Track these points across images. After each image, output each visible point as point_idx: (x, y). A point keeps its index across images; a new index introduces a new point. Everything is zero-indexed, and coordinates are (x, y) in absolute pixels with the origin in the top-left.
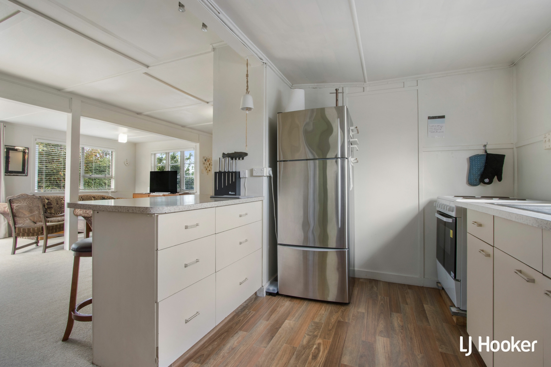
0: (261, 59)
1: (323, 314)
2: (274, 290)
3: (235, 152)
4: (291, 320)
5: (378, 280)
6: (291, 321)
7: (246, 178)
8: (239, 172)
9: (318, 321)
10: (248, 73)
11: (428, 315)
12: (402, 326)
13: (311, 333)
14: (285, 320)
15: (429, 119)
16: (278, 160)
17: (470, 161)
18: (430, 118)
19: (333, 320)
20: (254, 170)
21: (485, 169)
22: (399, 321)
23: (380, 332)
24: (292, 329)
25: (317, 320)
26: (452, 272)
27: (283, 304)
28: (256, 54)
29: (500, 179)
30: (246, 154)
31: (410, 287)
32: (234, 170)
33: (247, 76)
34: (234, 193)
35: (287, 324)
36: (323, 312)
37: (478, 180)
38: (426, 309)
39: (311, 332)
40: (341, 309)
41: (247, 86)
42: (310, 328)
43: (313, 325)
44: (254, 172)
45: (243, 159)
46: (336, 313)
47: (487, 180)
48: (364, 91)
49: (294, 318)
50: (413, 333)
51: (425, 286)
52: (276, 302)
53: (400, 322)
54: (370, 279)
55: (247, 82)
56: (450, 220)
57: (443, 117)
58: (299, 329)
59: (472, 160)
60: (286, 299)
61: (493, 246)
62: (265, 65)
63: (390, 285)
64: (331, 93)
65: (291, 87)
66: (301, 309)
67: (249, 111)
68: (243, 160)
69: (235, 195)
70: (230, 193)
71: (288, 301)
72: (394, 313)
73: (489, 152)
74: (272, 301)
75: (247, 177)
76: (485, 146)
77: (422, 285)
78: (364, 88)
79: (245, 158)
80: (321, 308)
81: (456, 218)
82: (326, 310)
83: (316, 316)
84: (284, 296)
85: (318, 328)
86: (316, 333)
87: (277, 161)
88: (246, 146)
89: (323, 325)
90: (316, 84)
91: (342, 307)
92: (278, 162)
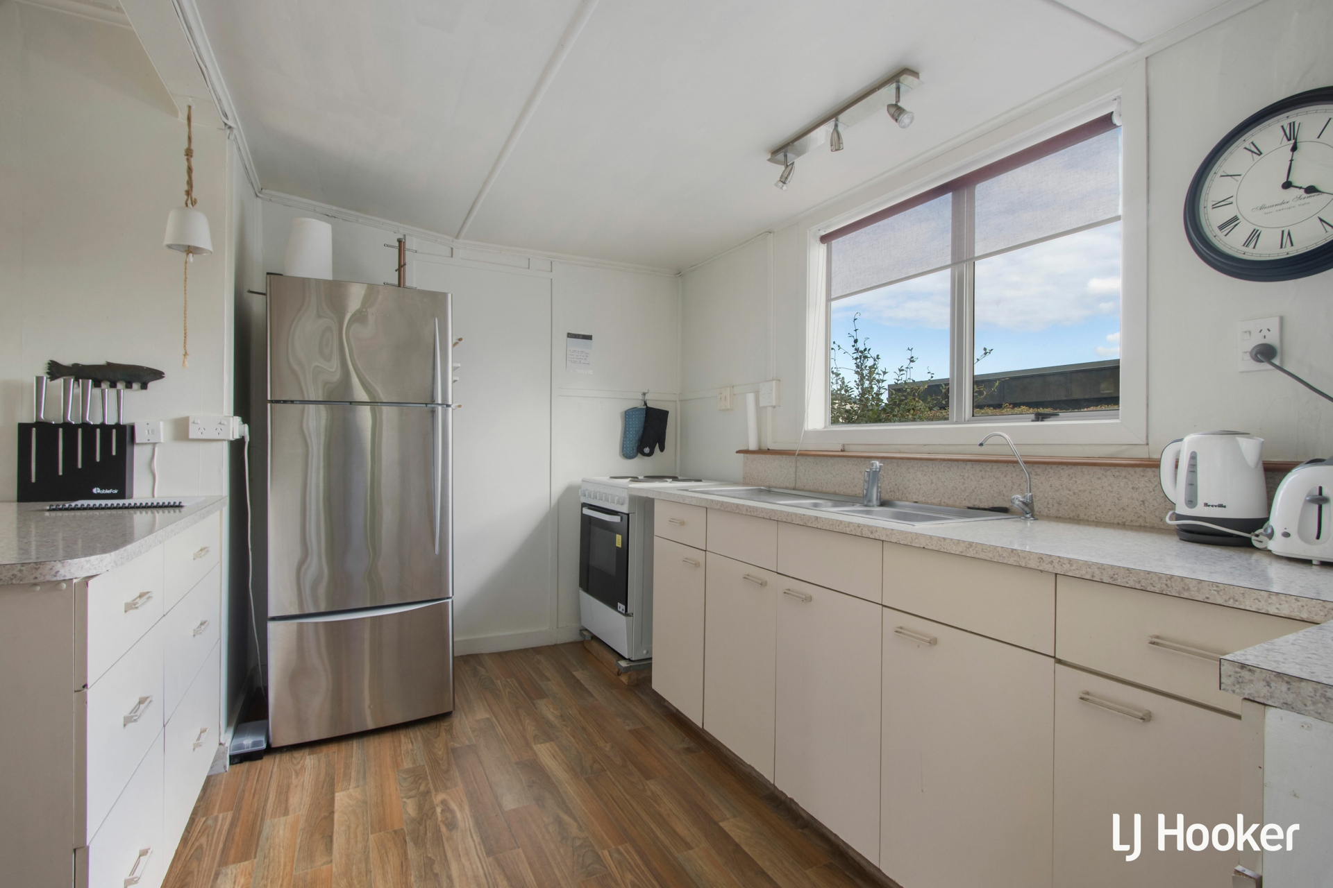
0: (226, 116)
1: (412, 750)
2: (254, 744)
3: (109, 364)
4: (349, 789)
5: (477, 655)
6: (351, 790)
7: (157, 445)
8: (132, 428)
9: (411, 766)
10: (193, 147)
11: (587, 687)
12: (562, 716)
13: (411, 793)
14: (333, 794)
15: (568, 337)
16: (269, 398)
17: (626, 418)
18: (570, 335)
19: (440, 753)
20: (191, 421)
21: (644, 432)
22: (552, 710)
23: (534, 737)
24: (365, 802)
25: (407, 764)
26: (619, 604)
27: (299, 766)
28: (219, 100)
29: (662, 449)
30: (158, 375)
31: (537, 650)
32: (111, 420)
33: (189, 153)
34: (116, 491)
35: (342, 799)
36: (410, 746)
37: (635, 451)
38: (579, 678)
39: (411, 790)
40: (443, 728)
41: (190, 183)
42: (404, 785)
43: (405, 776)
44: (192, 427)
45: (144, 386)
46: (436, 738)
47: (647, 450)
48: (452, 256)
49: (352, 781)
50: (582, 719)
51: (559, 642)
52: (275, 769)
53: (555, 712)
54: (461, 656)
55: (190, 170)
56: (616, 519)
57: (589, 338)
58: (382, 797)
59: (628, 415)
60: (297, 754)
61: (706, 551)
62: (228, 131)
63: (502, 656)
64: (388, 246)
65: (259, 195)
66: (354, 759)
67: (195, 256)
68: (144, 391)
69: (122, 495)
70: (96, 490)
71: (308, 757)
72: (538, 701)
73: (650, 405)
74: (262, 772)
75: (162, 441)
76: (644, 394)
77: (554, 643)
78: (452, 249)
79: (151, 385)
80: (400, 742)
81: (628, 515)
82: (413, 740)
83: (399, 759)
84: (287, 751)
85: (421, 778)
86: (422, 788)
87: (267, 401)
88: (186, 354)
89: (427, 769)
90: (335, 208)
91: (442, 724)
92: (269, 405)
